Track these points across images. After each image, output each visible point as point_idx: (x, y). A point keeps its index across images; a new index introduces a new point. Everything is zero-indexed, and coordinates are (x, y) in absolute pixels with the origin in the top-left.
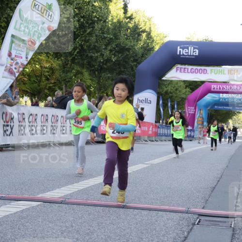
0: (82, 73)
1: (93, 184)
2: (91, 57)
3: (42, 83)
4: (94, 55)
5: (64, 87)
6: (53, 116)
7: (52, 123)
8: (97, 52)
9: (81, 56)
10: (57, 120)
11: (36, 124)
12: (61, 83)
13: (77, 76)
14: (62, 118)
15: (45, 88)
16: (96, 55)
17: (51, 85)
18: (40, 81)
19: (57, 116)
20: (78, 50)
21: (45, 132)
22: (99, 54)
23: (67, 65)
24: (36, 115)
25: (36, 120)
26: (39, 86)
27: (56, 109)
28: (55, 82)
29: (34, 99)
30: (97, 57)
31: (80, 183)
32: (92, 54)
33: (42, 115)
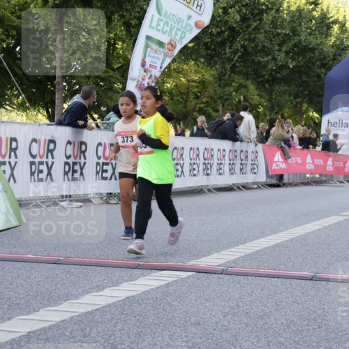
0: (246, 87)
1: (266, 246)
2: (259, 63)
3: (189, 104)
4: (262, 60)
5: (220, 108)
6: (206, 149)
7: (205, 159)
8: (267, 55)
9: (244, 62)
10: (212, 156)
11: (182, 162)
12: (215, 102)
13: (239, 91)
14: (219, 153)
15: (194, 110)
16: (266, 59)
17: (202, 105)
18: (186, 101)
19: (212, 150)
20: (239, 54)
21: (195, 172)
22: (270, 57)
23: (224, 75)
24: (183, 148)
25: (182, 155)
26: (185, 107)
27: (210, 140)
28: (207, 102)
29: (178, 127)
30: (268, 61)
31: (247, 244)
32: (259, 58)
33: (191, 149)
